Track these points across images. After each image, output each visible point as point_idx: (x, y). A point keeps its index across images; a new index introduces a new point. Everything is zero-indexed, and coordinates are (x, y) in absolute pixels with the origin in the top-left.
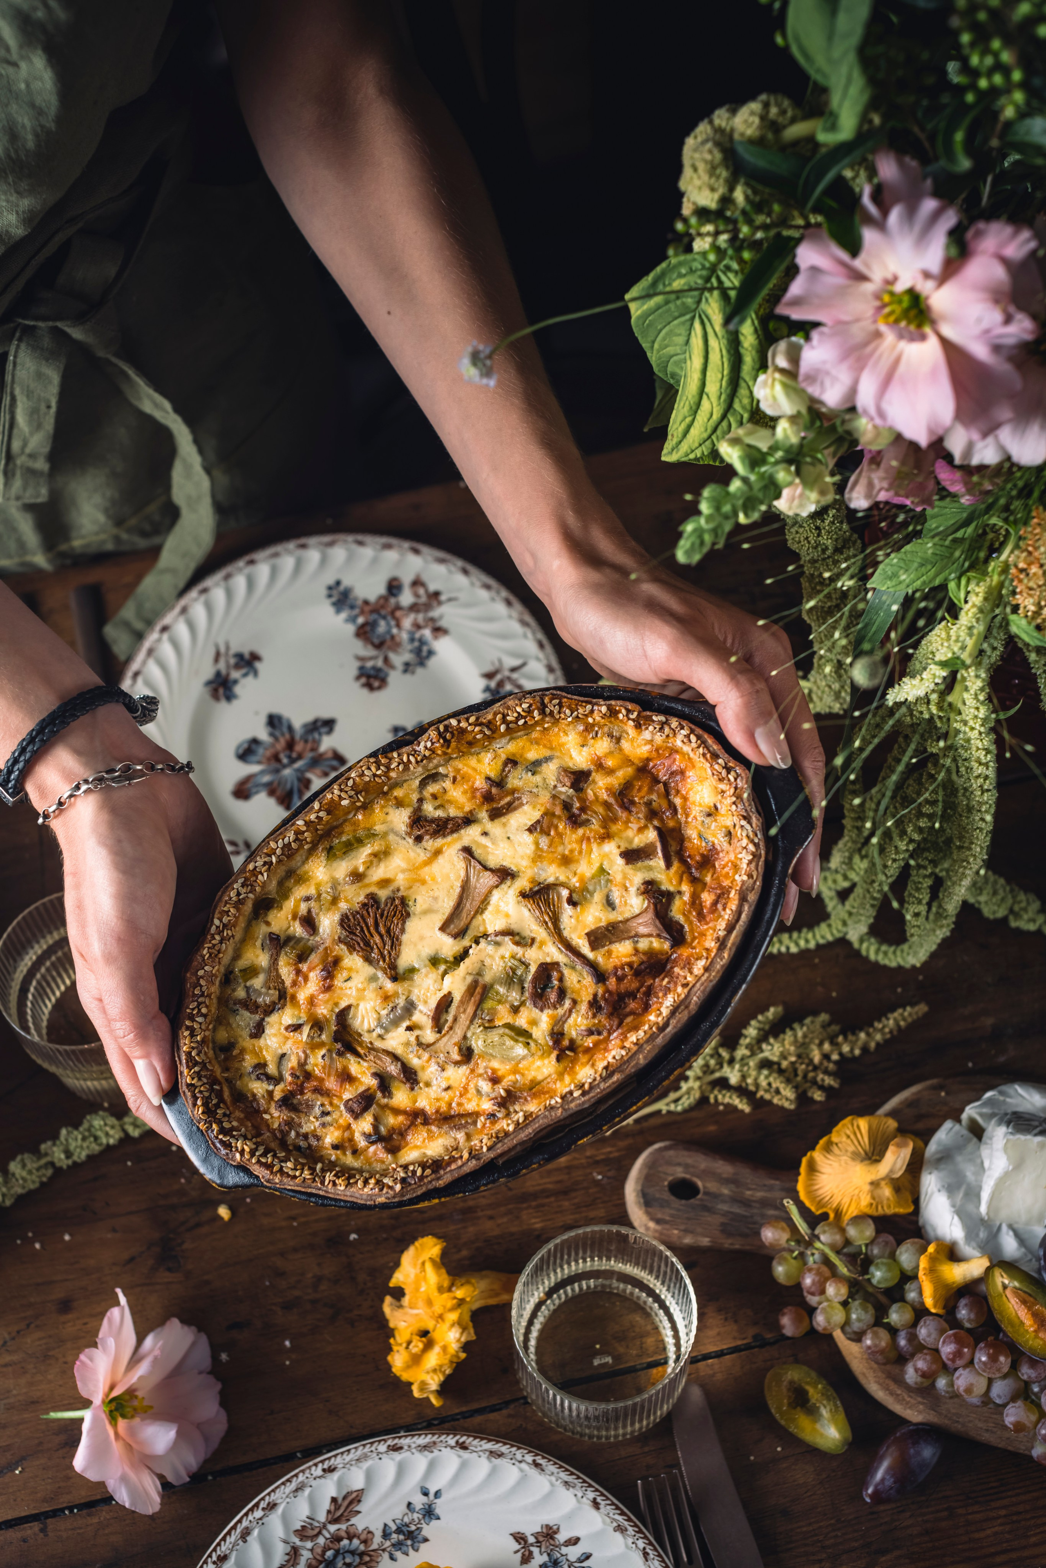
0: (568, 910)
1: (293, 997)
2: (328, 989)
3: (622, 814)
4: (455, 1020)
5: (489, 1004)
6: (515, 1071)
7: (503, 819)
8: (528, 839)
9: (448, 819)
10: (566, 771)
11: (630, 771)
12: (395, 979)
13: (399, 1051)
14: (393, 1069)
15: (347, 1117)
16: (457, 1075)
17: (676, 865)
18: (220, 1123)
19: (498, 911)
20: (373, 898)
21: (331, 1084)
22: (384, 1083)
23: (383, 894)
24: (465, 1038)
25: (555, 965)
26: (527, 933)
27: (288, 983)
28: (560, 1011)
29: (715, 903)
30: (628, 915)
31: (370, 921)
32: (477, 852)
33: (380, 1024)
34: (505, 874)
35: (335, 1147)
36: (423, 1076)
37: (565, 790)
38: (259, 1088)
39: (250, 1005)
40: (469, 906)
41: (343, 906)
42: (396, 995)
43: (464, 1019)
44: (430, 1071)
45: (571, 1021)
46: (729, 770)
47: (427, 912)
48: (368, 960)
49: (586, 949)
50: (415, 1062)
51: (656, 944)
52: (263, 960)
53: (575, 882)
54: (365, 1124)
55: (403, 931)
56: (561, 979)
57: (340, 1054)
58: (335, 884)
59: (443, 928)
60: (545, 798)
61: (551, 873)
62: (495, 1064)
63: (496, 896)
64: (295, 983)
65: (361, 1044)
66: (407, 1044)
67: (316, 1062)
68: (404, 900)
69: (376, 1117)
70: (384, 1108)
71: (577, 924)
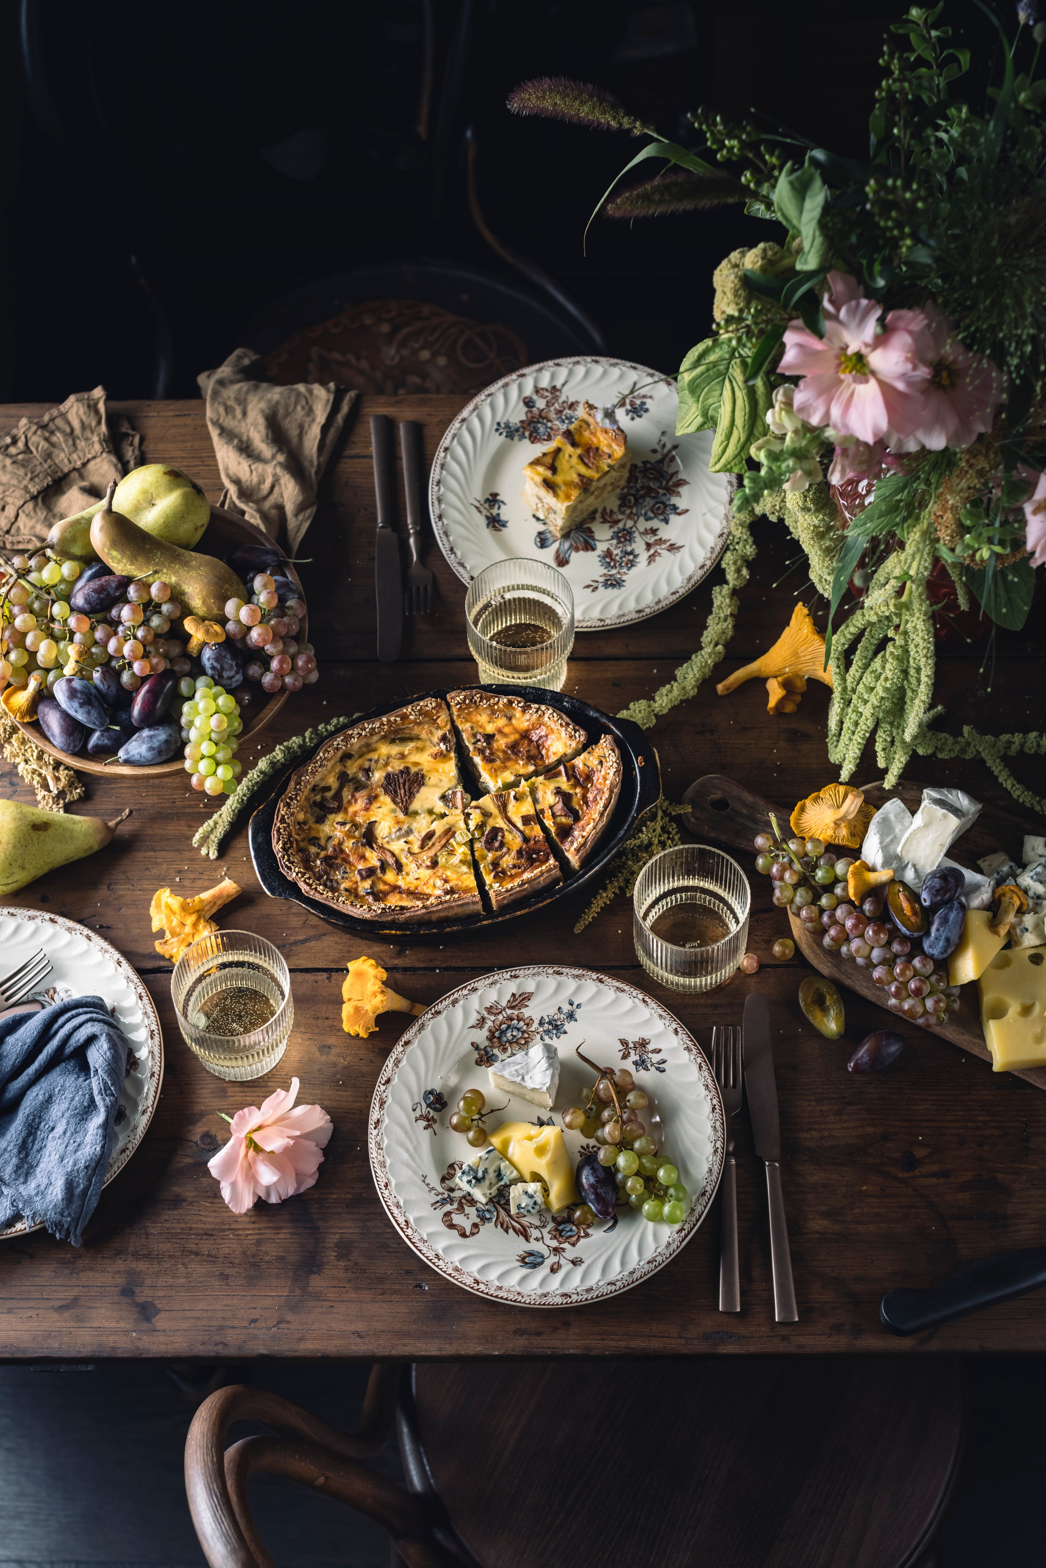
0: (513, 801)
1: (346, 810)
2: (367, 809)
4: (433, 844)
6: (459, 879)
12: (406, 815)
13: (396, 852)
14: (391, 861)
15: (358, 878)
16: (426, 873)
20: (407, 768)
21: (353, 858)
22: (384, 866)
23: (413, 770)
24: (436, 855)
25: (501, 829)
26: (490, 811)
27: (345, 801)
28: (498, 853)
31: (401, 781)
33: (390, 836)
35: (346, 890)
36: (405, 868)
38: (313, 850)
39: (322, 806)
41: (390, 769)
42: (404, 822)
43: (438, 846)
44: (411, 868)
45: (504, 859)
47: (434, 786)
48: (394, 802)
49: (519, 824)
50: (404, 860)
54: (367, 884)
55: (418, 791)
56: (503, 836)
57: (363, 845)
58: (389, 757)
64: (349, 802)
65: (376, 843)
66: (403, 850)
67: (348, 845)
68: (423, 776)
69: (373, 882)
70: (380, 879)
71: (516, 810)
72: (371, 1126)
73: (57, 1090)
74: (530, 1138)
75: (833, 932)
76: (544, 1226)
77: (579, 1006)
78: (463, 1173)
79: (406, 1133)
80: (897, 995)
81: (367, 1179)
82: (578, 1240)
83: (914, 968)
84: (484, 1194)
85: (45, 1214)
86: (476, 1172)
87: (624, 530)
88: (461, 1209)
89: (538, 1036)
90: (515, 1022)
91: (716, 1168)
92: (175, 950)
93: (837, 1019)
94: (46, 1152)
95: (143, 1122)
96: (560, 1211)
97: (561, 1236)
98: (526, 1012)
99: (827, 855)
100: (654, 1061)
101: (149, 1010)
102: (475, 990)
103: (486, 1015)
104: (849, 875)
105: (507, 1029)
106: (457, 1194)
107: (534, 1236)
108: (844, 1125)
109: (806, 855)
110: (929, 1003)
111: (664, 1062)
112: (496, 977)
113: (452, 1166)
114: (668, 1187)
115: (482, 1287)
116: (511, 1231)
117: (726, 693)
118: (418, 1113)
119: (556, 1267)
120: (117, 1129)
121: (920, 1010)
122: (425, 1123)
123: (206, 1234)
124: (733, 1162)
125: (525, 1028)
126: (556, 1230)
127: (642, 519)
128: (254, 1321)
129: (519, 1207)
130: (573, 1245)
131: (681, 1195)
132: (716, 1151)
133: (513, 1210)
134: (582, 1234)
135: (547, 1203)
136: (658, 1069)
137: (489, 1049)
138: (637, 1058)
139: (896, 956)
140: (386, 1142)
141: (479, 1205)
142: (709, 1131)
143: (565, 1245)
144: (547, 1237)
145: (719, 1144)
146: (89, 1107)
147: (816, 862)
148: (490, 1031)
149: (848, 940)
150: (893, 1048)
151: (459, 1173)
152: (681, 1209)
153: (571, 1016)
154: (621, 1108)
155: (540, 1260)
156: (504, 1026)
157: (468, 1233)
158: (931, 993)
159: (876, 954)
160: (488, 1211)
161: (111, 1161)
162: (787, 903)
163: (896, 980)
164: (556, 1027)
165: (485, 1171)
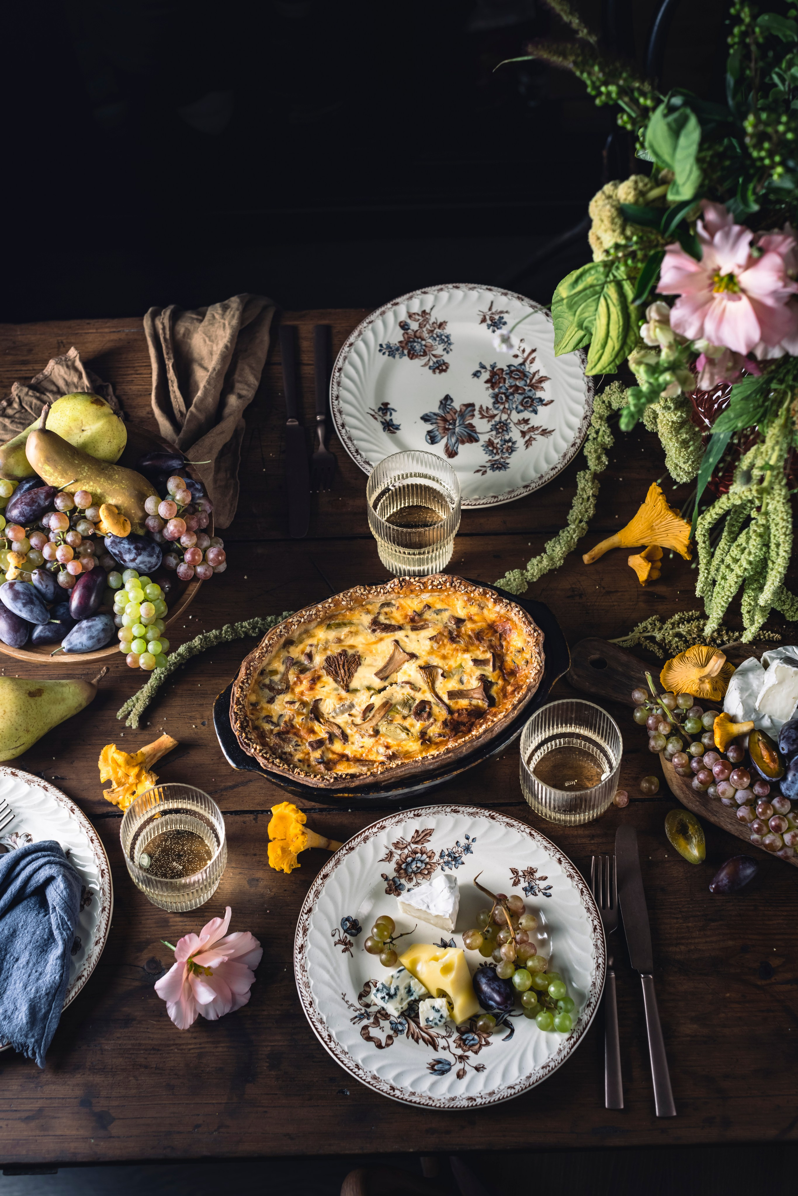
0: (440, 679)
1: (293, 690)
2: (311, 689)
3: (477, 642)
4: (373, 716)
5: (392, 713)
6: (399, 745)
7: (417, 632)
8: (428, 642)
9: (390, 625)
10: (454, 617)
11: (484, 624)
12: (348, 691)
13: (342, 725)
14: (337, 732)
15: (309, 749)
16: (369, 742)
17: (497, 672)
18: (246, 734)
19: (405, 673)
20: (345, 651)
21: (303, 732)
22: (332, 737)
23: (350, 652)
24: (377, 725)
25: (429, 703)
26: (418, 685)
27: (291, 683)
28: (427, 723)
29: (514, 691)
30: (469, 688)
31: (341, 662)
32: (401, 643)
33: (335, 710)
34: (413, 656)
35: (300, 761)
36: (350, 738)
37: (451, 625)
38: (267, 727)
39: (271, 688)
40: (391, 667)
41: (329, 652)
42: (346, 699)
43: (378, 717)
44: (355, 737)
45: (431, 728)
46: (535, 631)
47: (370, 664)
48: (336, 681)
49: (445, 698)
50: (348, 731)
51: (480, 703)
52: (282, 668)
53: (446, 668)
54: (318, 754)
55: (356, 671)
56: (431, 709)
57: (312, 720)
58: (327, 641)
59: (376, 674)
60: (440, 626)
61: (435, 661)
62: (389, 740)
63: (406, 665)
64: (295, 683)
65: (323, 718)
66: (347, 723)
67: (298, 721)
68: (359, 657)
69: (323, 752)
70: (328, 749)
71: (443, 686)
72: (296, 951)
73: (20, 925)
74: (436, 959)
75: (701, 776)
76: (450, 1036)
77: (474, 840)
78: (378, 990)
79: (327, 956)
80: (759, 831)
81: (293, 997)
82: (480, 1048)
83: (773, 806)
84: (396, 1009)
85: (12, 1036)
86: (389, 989)
87: (500, 422)
88: (376, 1023)
89: (440, 867)
90: (419, 855)
91: (599, 982)
92: (121, 798)
93: (698, 846)
94: (12, 980)
95: (95, 951)
96: (464, 1022)
97: (465, 1044)
98: (428, 847)
99: (695, 708)
100: (541, 887)
101: (100, 851)
102: (383, 828)
103: (394, 850)
104: (715, 726)
105: (412, 861)
106: (373, 1009)
107: (441, 1045)
108: (708, 940)
109: (677, 707)
110: (787, 838)
111: (550, 888)
112: (401, 816)
113: (367, 984)
114: (557, 1001)
115: (397, 1093)
116: (421, 1041)
117: (591, 562)
118: (337, 938)
119: (461, 1073)
120: (74, 958)
121: (779, 844)
122: (343, 947)
123: (154, 1049)
124: (613, 975)
125: (427, 860)
126: (460, 1039)
127: (514, 412)
128: (198, 1126)
129: (427, 1020)
130: (476, 1053)
131: (569, 1007)
132: (598, 967)
133: (423, 1023)
134: (484, 1043)
135: (451, 1016)
136: (545, 894)
137: (397, 879)
138: (526, 884)
139: (757, 797)
140: (309, 964)
141: (392, 1018)
142: (592, 949)
143: (469, 1053)
144: (453, 1046)
145: (600, 960)
146: (49, 939)
147: (685, 714)
148: (397, 863)
149: (714, 782)
150: (749, 871)
151: (374, 990)
152: (570, 1020)
153: (467, 849)
154: (514, 930)
155: (447, 1067)
156: (409, 859)
157: (383, 1044)
158: (789, 829)
159: (741, 796)
160: (400, 1023)
161: (69, 987)
162: (660, 751)
163: (757, 817)
164: (455, 859)
165: (397, 988)
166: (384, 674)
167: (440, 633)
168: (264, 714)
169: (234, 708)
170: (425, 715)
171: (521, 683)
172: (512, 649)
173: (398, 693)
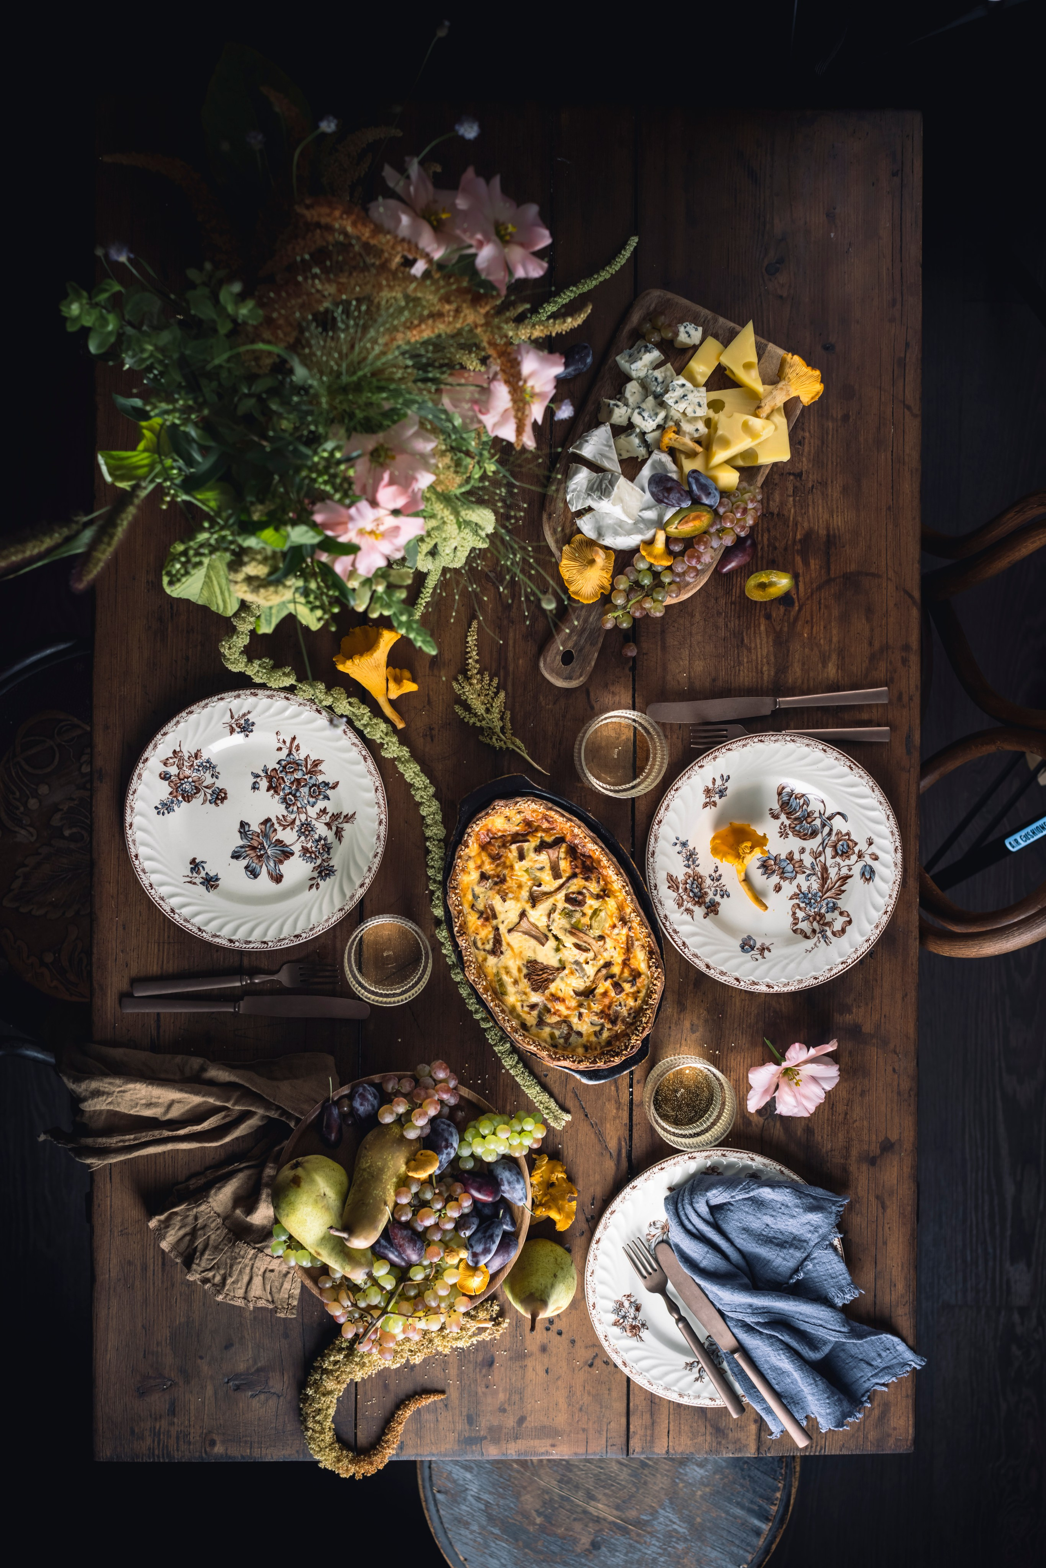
0: (542, 888)
1: (566, 1017)
2: (563, 1000)
3: (503, 859)
4: (585, 942)
5: (580, 926)
6: (611, 917)
7: (498, 913)
8: (508, 902)
9: (495, 938)
10: (479, 882)
11: (483, 854)
12: (564, 968)
13: (596, 969)
14: (604, 972)
15: (623, 995)
16: (610, 943)
17: (529, 838)
19: (538, 919)
20: (526, 976)
21: (607, 1001)
22: (609, 977)
23: (525, 971)
24: (594, 938)
25: (567, 896)
26: (550, 907)
27: (559, 1019)
28: (587, 895)
29: (549, 822)
30: (548, 861)
31: (536, 978)
32: (511, 926)
33: (583, 977)
34: (523, 914)
35: (635, 1001)
36: (608, 960)
37: (489, 883)
38: (606, 1034)
39: (567, 1036)
40: (535, 932)
41: (528, 990)
42: (571, 969)
43: (586, 938)
44: (606, 956)
45: (592, 890)
46: (494, 808)
47: (535, 952)
48: (553, 980)
49: (561, 881)
50: (602, 962)
51: (563, 850)
52: (547, 1029)
53: (530, 883)
54: (627, 987)
55: (542, 963)
56: (573, 893)
57: (594, 996)
58: (518, 993)
59: (543, 945)
60: (490, 893)
61: (525, 894)
62: (607, 925)
63: (532, 920)
64: (560, 1016)
65: (590, 986)
66: (593, 965)
67: (596, 1007)
68: (528, 962)
69: (624, 982)
70: (620, 977)
71: (549, 883)
72: (773, 991)
79: (775, 965)
88: (828, 924)
90: (687, 886)
98: (681, 878)
103: (684, 908)
107: (848, 872)
113: (793, 931)
118: (759, 957)
122: (766, 951)
125: (691, 878)
137: (708, 904)
138: (717, 796)
140: (783, 979)
144: (849, 863)
153: (684, 844)
157: (848, 919)
160: (828, 905)
166: (542, 939)
167: (498, 893)
168: (593, 1039)
169: (601, 1065)
170: (580, 897)
171: (540, 816)
172: (506, 827)
173: (559, 923)
